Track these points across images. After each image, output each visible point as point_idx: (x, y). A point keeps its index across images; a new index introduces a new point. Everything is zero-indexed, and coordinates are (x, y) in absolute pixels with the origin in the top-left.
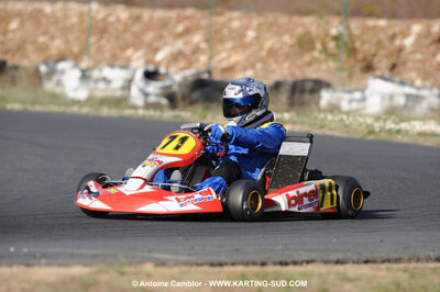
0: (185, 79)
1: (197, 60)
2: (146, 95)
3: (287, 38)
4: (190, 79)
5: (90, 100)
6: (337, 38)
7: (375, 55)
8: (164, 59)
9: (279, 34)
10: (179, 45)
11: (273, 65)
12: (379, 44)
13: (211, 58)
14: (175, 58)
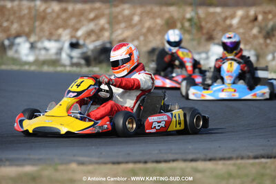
0: (96, 47)
1: (103, 36)
2: (71, 58)
3: (159, 21)
4: (99, 47)
5: (36, 62)
6: (190, 20)
7: (214, 30)
8: (82, 35)
9: (154, 18)
10: (92, 26)
11: (151, 38)
12: (217, 24)
13: (111, 34)
14: (89, 34)
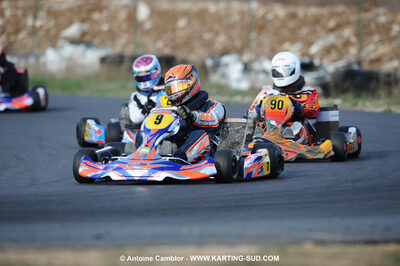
0: (337, 69)
1: (348, 52)
4: (342, 70)
5: (252, 90)
8: (317, 53)
10: (332, 39)
14: (327, 51)
